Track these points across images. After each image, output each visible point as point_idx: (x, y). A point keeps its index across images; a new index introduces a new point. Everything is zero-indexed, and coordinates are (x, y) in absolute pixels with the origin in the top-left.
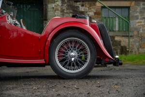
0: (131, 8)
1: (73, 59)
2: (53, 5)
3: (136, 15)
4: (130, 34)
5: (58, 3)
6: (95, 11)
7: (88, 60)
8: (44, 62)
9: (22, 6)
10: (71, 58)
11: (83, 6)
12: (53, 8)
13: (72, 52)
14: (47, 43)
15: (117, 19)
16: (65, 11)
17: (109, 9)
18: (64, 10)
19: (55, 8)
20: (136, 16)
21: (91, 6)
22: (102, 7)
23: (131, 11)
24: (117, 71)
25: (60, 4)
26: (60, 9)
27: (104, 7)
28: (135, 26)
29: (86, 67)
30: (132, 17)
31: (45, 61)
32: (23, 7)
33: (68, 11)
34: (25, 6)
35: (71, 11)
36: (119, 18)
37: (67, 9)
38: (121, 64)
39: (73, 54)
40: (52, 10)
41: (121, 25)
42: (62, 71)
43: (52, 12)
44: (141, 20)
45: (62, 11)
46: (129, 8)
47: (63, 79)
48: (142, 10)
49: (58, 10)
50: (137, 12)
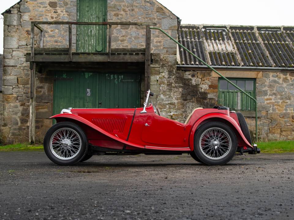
0: (257, 80)
1: (216, 147)
2: (158, 77)
3: (264, 89)
4: (258, 115)
5: (163, 74)
6: (210, 84)
7: (230, 148)
8: (190, 150)
9: (112, 76)
10: (215, 146)
11: (193, 76)
12: (158, 80)
13: (215, 140)
14: (192, 133)
15: (239, 94)
16: (173, 85)
17: (228, 82)
18: (172, 83)
19: (160, 80)
20: (264, 91)
21: (204, 76)
22: (219, 78)
23: (257, 84)
24: (249, 160)
25: (166, 76)
26: (166, 82)
27: (221, 78)
28: (263, 104)
29: (228, 155)
30: (259, 92)
31: (190, 148)
32: (114, 79)
33: (177, 85)
34: (116, 76)
35: (181, 85)
36: (242, 92)
37: (176, 82)
38: (259, 152)
39: (216, 143)
40: (155, 83)
41: (244, 103)
42: (206, 158)
43: (156, 87)
44: (271, 97)
45: (170, 84)
46: (254, 79)
47: (207, 165)
48: (272, 84)
49: (164, 83)
50: (265, 86)
